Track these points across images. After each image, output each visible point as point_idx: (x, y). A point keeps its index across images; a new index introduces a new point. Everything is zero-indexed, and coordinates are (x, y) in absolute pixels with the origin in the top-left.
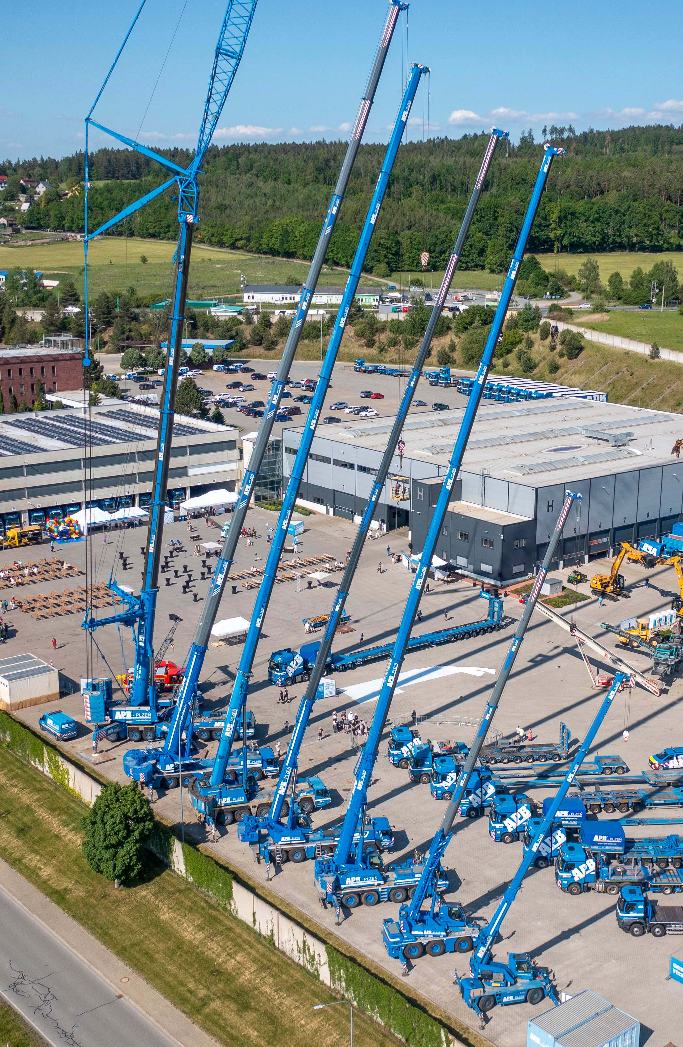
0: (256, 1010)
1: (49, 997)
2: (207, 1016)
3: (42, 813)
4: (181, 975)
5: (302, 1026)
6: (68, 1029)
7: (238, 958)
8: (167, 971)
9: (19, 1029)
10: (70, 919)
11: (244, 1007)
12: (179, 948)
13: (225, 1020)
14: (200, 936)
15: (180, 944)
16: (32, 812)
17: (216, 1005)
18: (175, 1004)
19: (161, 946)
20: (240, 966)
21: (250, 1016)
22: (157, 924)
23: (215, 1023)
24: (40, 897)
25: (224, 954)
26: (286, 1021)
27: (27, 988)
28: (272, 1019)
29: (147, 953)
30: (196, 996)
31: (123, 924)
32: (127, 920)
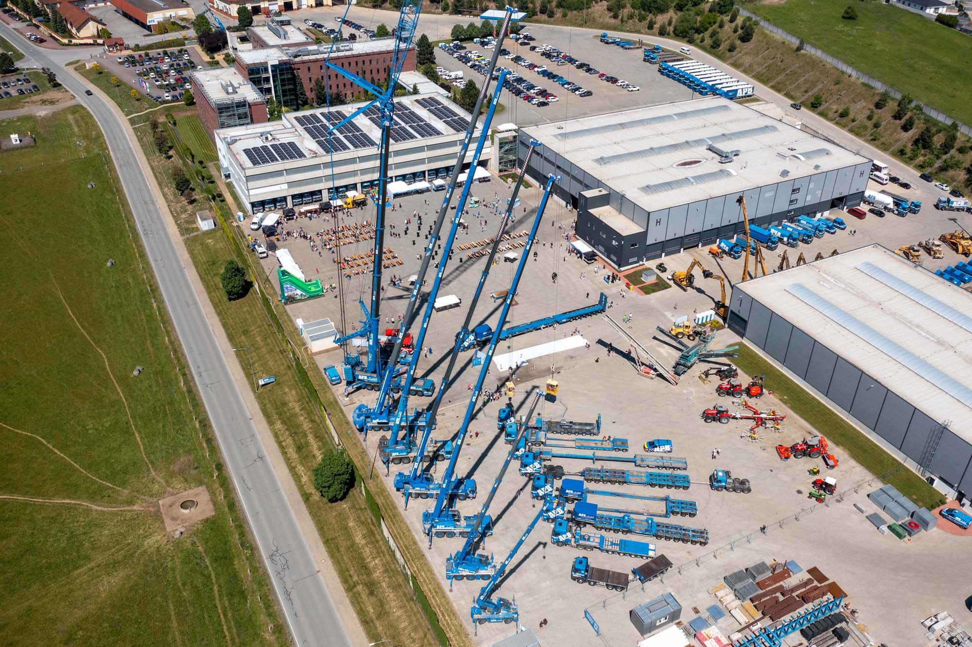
0: (376, 596)
1: (286, 567)
2: (354, 594)
3: (311, 438)
4: (349, 565)
5: (394, 613)
6: (289, 590)
7: (377, 561)
8: (343, 559)
9: (267, 585)
10: (308, 514)
11: (372, 593)
12: (352, 547)
13: (361, 598)
14: (363, 542)
15: (354, 544)
16: (306, 436)
17: (360, 588)
18: (342, 582)
19: (345, 543)
20: (376, 567)
21: (373, 599)
22: (345, 528)
23: (357, 598)
24: (298, 497)
25: (371, 557)
26: (387, 607)
27: (277, 558)
28: (382, 604)
29: (337, 546)
30: (352, 579)
31: (331, 524)
32: (334, 521)
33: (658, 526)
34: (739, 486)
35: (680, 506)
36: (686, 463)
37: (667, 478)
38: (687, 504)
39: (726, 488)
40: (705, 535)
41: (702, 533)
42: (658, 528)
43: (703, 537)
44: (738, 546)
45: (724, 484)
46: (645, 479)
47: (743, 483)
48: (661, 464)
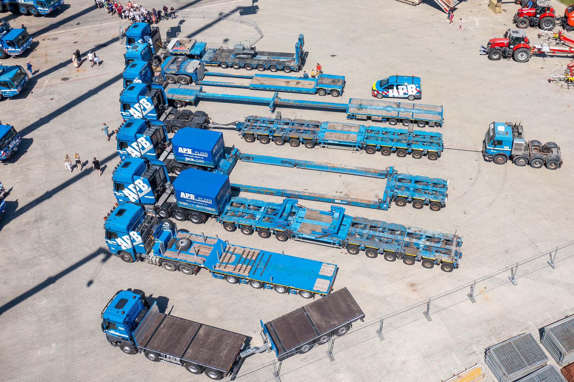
33: (354, 224)
34: (539, 154)
35: (412, 186)
36: (441, 114)
37: (400, 137)
38: (427, 184)
39: (511, 158)
40: (453, 248)
41: (448, 242)
42: (353, 229)
43: (448, 252)
44: (527, 273)
45: (507, 148)
46: (354, 138)
47: (546, 149)
48: (394, 114)
